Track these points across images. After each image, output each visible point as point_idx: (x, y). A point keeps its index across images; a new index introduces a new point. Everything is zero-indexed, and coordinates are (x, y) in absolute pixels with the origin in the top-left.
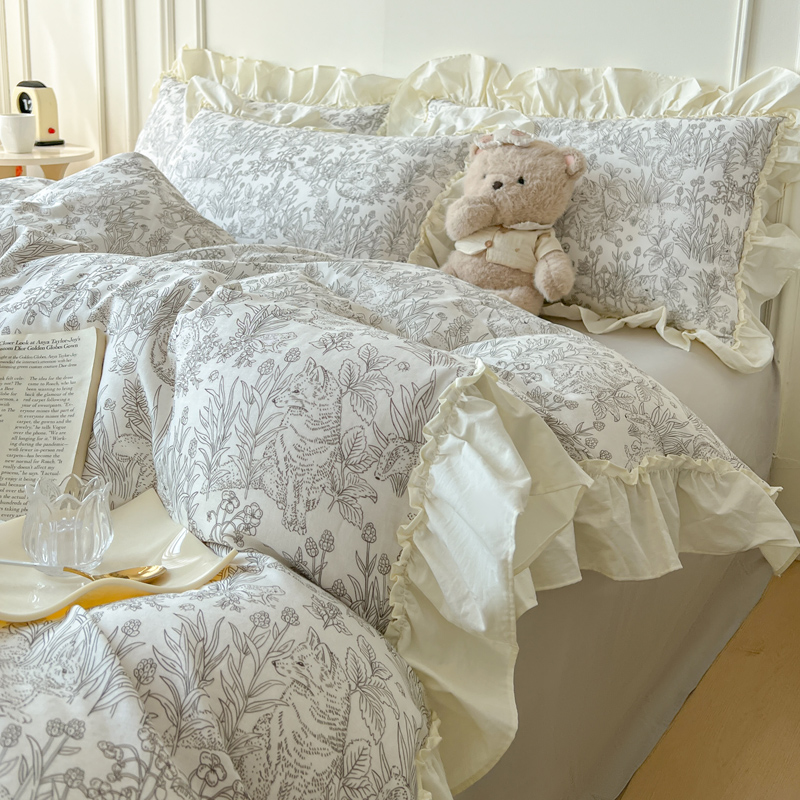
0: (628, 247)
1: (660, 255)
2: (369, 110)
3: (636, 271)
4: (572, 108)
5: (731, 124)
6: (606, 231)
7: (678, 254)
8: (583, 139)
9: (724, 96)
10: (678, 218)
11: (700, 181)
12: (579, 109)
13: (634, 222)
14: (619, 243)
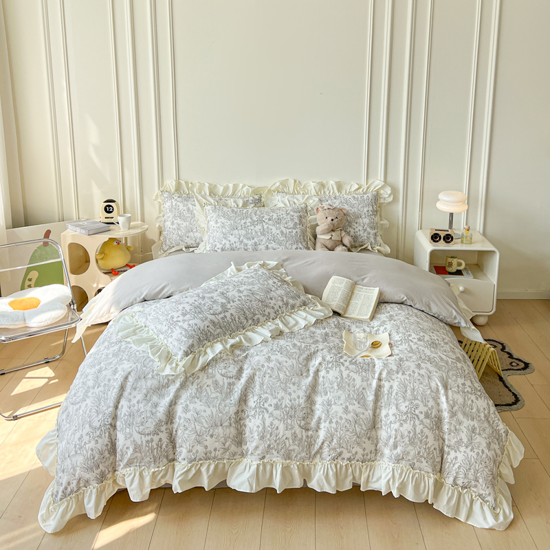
0: (357, 230)
1: (365, 230)
2: (256, 197)
3: (360, 235)
4: (322, 192)
5: (370, 195)
6: (350, 226)
7: (368, 229)
8: (335, 203)
9: (363, 187)
10: (366, 221)
11: (368, 211)
12: (324, 192)
13: (356, 223)
14: (354, 229)
